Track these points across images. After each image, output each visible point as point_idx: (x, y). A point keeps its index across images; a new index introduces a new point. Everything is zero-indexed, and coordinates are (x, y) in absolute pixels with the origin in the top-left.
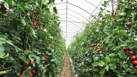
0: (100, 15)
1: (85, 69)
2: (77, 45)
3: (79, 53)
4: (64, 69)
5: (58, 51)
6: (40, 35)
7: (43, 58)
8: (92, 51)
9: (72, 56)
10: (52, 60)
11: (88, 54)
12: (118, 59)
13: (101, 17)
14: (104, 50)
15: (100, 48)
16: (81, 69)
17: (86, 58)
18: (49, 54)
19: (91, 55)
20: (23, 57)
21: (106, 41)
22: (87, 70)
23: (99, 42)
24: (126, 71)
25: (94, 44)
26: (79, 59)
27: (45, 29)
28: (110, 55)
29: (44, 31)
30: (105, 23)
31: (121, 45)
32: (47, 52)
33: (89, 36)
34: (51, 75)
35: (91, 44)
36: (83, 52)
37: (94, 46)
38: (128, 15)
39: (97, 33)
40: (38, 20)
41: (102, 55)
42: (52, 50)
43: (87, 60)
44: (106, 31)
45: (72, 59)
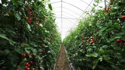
0: (93, 10)
1: (78, 59)
2: (72, 39)
3: (73, 45)
4: (60, 59)
5: (54, 43)
6: (37, 30)
7: (40, 50)
8: (85, 44)
9: (67, 48)
10: (49, 52)
11: (81, 46)
12: (112, 51)
13: (94, 12)
14: (96, 42)
15: (93, 40)
16: (75, 59)
17: (80, 50)
18: (46, 47)
19: (85, 47)
20: (19, 49)
21: (99, 34)
22: (81, 60)
23: (92, 35)
24: (120, 62)
25: (87, 37)
26: (73, 50)
27: (40, 24)
28: (103, 46)
29: (40, 25)
30: (98, 17)
31: (115, 37)
32: (44, 45)
33: (82, 30)
34: (48, 64)
35: (84, 37)
36: (77, 44)
37: (87, 39)
38: (122, 9)
39: (90, 27)
40: (34, 16)
41: (95, 46)
42: (48, 43)
43: (81, 51)
44: (99, 25)
45: (67, 51)
